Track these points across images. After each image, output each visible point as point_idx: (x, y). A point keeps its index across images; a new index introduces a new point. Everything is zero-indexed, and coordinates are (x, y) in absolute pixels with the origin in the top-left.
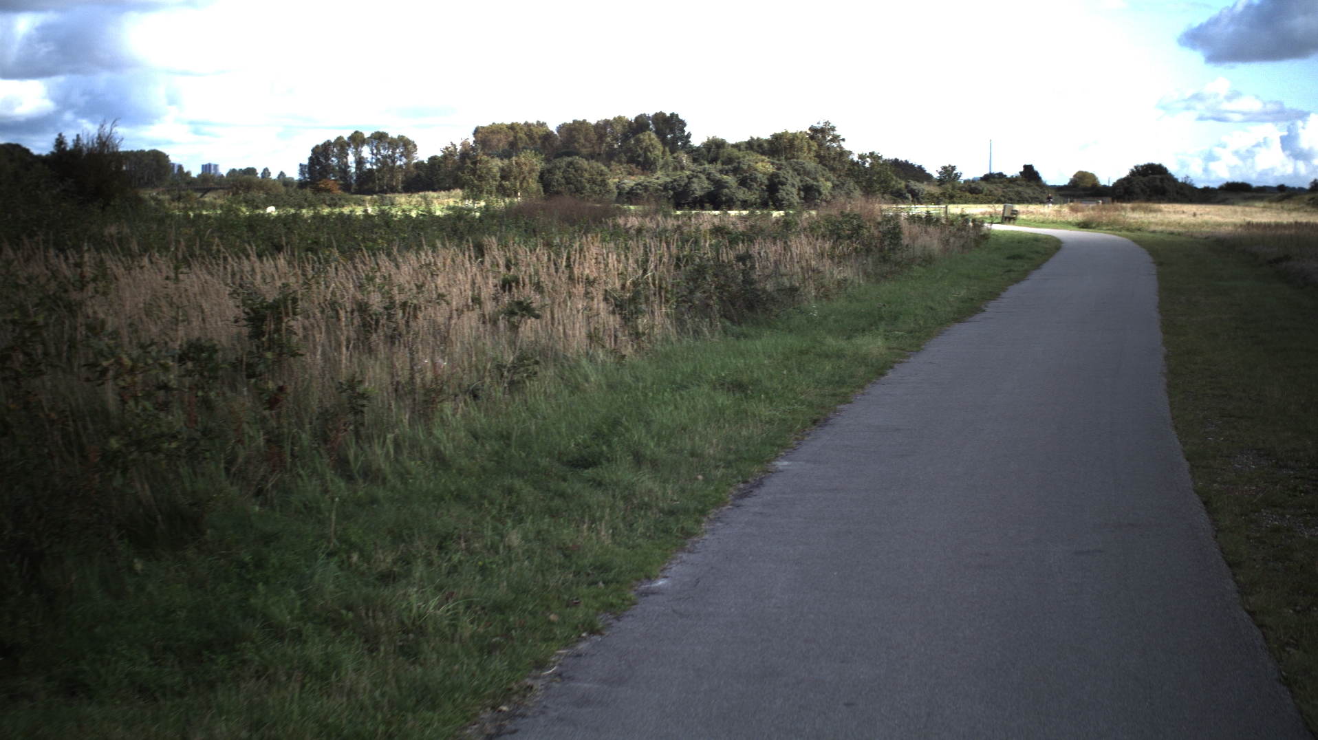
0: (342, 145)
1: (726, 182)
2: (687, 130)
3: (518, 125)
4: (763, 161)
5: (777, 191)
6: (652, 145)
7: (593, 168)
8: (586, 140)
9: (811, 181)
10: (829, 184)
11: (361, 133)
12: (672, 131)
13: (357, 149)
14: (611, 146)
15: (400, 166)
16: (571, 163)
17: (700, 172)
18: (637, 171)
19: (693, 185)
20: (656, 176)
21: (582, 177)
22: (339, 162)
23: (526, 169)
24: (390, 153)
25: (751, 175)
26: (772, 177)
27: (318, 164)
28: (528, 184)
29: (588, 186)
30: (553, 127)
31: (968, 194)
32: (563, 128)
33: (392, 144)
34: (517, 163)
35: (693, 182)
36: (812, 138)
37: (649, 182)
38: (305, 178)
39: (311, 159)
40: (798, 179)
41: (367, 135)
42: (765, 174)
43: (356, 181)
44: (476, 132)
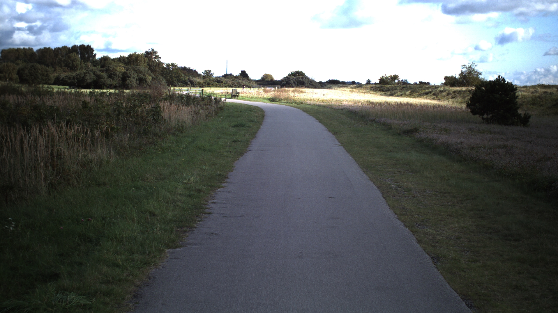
1: (102, 76)
2: (94, 53)
4: (120, 66)
5: (126, 80)
6: (76, 59)
8: (49, 57)
9: (142, 76)
10: (151, 78)
12: (88, 53)
14: (59, 59)
17: (90, 71)
18: (68, 70)
19: (87, 77)
20: (75, 73)
21: (38, 72)
25: (114, 73)
26: (124, 74)
28: (12, 75)
29: (40, 77)
30: (35, 50)
31: (216, 83)
32: (40, 50)
36: (146, 56)
37: (72, 75)
40: (136, 75)
42: (120, 72)
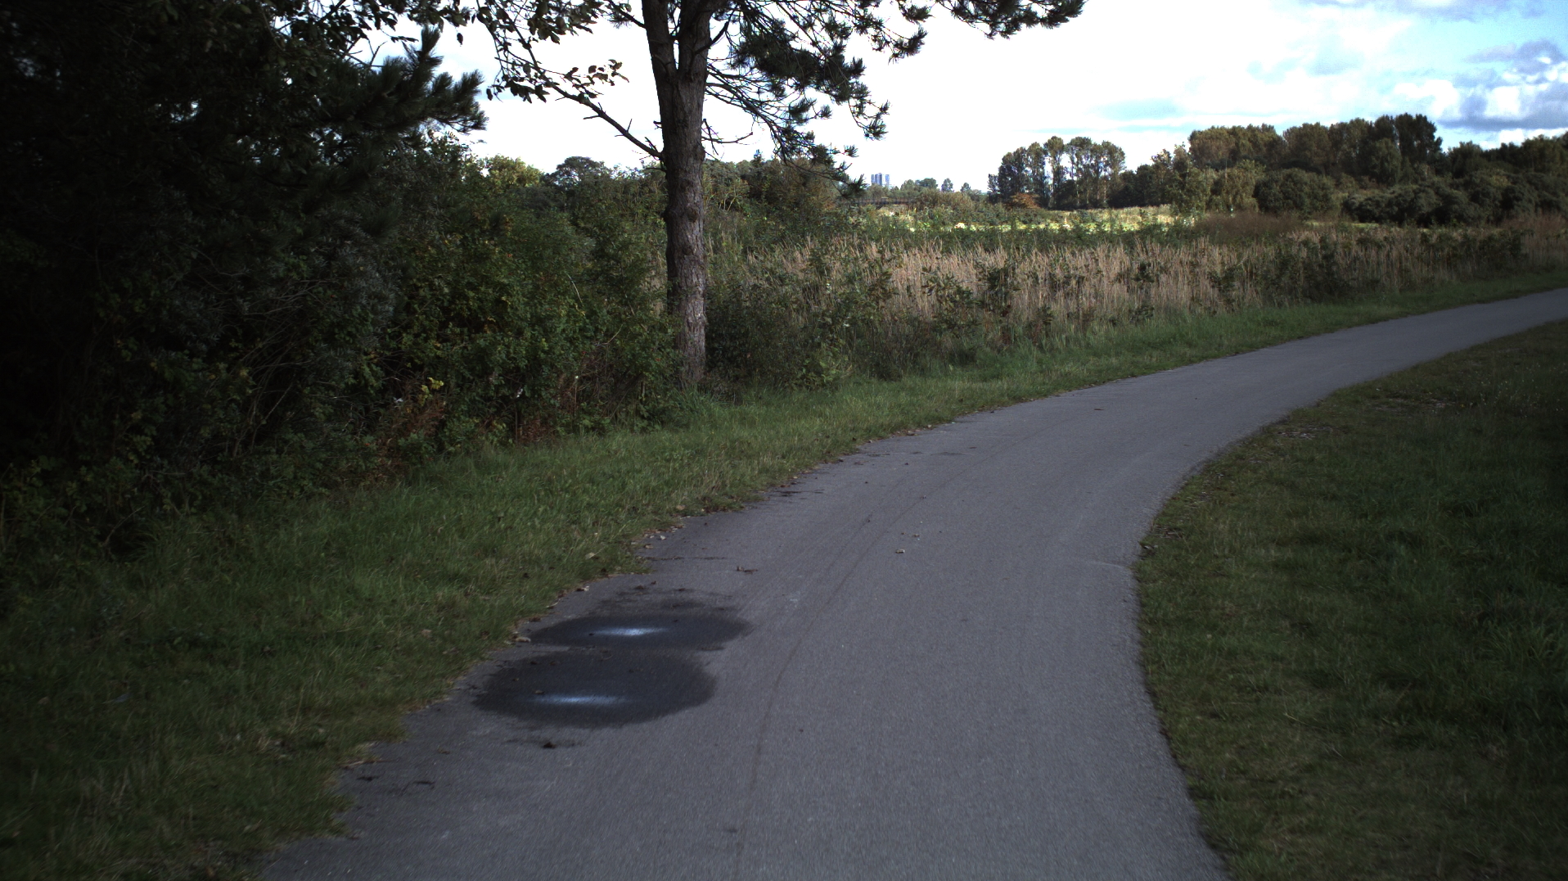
0: (1037, 153)
2: (1437, 135)
3: (1240, 129)
5: (1512, 207)
6: (1390, 154)
11: (1060, 139)
12: (1419, 137)
13: (1055, 158)
15: (1105, 178)
16: (1289, 176)
18: (1370, 184)
20: (1391, 190)
22: (1033, 172)
23: (1239, 183)
24: (1093, 162)
27: (1009, 175)
29: (1307, 201)
32: (1293, 133)
33: (1097, 151)
34: (1230, 175)
37: (1382, 197)
38: (995, 190)
39: (1001, 169)
41: (1066, 141)
43: (1053, 195)
44: (1194, 137)
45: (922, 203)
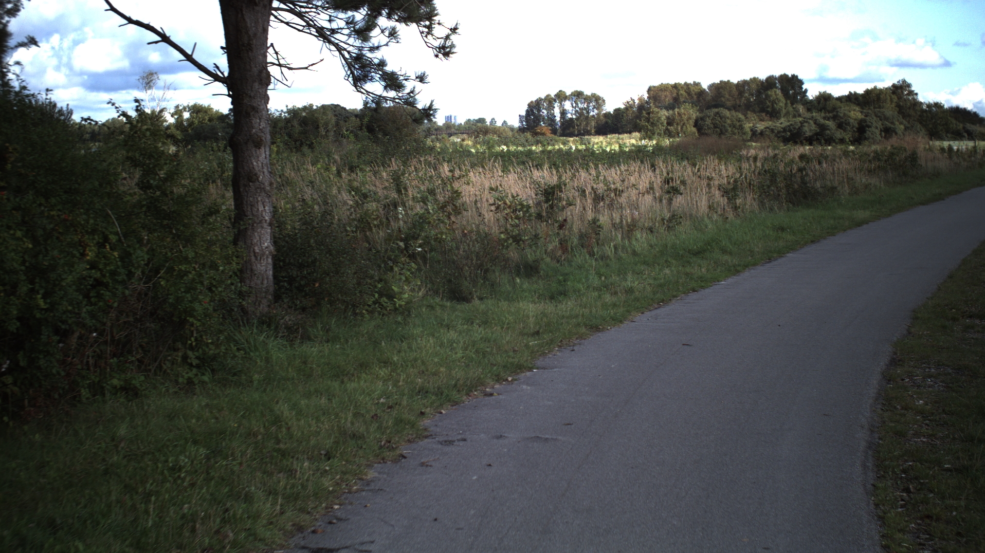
0: (550, 101)
1: (828, 126)
2: (804, 87)
3: (680, 84)
4: (854, 110)
5: (865, 132)
6: (777, 99)
7: (733, 116)
8: (729, 95)
9: (889, 125)
10: (902, 127)
11: (564, 92)
12: (793, 88)
13: (561, 104)
14: (748, 100)
15: (593, 116)
16: (717, 113)
17: (810, 119)
18: (766, 118)
19: (804, 128)
20: (780, 122)
21: (725, 123)
22: (548, 113)
23: (685, 118)
24: (585, 106)
25: (846, 120)
26: (861, 122)
27: (532, 115)
28: (687, 128)
29: (730, 129)
30: (705, 86)
32: (713, 87)
33: (588, 99)
34: (678, 113)
35: (804, 126)
36: (894, 93)
37: (775, 126)
38: (523, 125)
39: (527, 111)
40: (880, 123)
41: (568, 93)
42: (855, 120)
43: (560, 127)
44: (650, 90)
45: (478, 133)
